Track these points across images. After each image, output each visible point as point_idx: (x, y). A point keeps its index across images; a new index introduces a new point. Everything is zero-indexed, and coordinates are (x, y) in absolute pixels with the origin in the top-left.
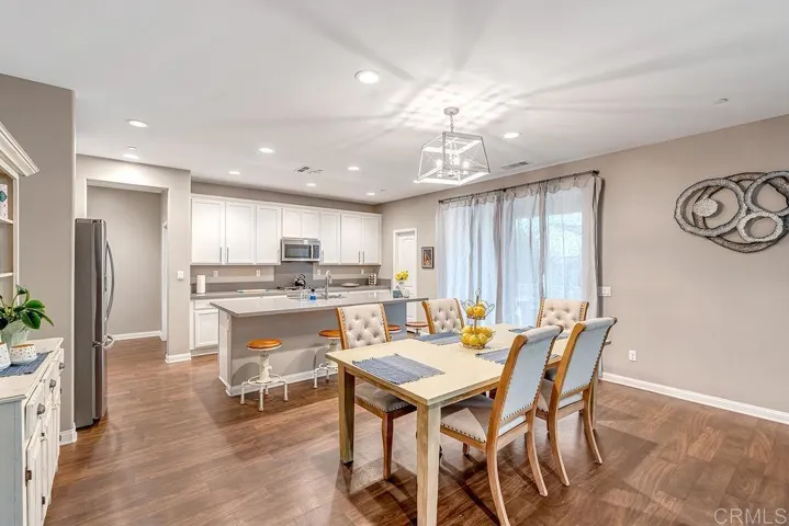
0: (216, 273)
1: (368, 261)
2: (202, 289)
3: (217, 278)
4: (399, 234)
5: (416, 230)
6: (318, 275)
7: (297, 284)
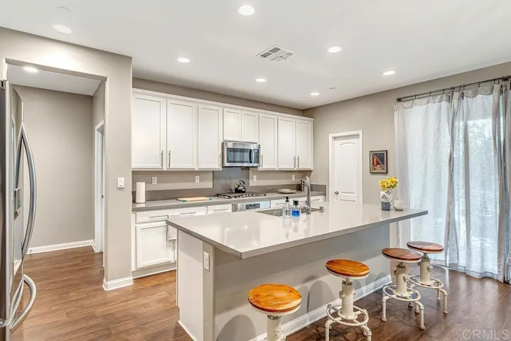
0: (155, 179)
1: (302, 167)
2: (141, 197)
3: (157, 185)
4: (335, 138)
5: (360, 132)
6: (254, 181)
7: (237, 191)
